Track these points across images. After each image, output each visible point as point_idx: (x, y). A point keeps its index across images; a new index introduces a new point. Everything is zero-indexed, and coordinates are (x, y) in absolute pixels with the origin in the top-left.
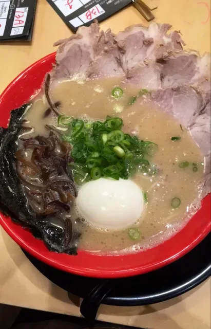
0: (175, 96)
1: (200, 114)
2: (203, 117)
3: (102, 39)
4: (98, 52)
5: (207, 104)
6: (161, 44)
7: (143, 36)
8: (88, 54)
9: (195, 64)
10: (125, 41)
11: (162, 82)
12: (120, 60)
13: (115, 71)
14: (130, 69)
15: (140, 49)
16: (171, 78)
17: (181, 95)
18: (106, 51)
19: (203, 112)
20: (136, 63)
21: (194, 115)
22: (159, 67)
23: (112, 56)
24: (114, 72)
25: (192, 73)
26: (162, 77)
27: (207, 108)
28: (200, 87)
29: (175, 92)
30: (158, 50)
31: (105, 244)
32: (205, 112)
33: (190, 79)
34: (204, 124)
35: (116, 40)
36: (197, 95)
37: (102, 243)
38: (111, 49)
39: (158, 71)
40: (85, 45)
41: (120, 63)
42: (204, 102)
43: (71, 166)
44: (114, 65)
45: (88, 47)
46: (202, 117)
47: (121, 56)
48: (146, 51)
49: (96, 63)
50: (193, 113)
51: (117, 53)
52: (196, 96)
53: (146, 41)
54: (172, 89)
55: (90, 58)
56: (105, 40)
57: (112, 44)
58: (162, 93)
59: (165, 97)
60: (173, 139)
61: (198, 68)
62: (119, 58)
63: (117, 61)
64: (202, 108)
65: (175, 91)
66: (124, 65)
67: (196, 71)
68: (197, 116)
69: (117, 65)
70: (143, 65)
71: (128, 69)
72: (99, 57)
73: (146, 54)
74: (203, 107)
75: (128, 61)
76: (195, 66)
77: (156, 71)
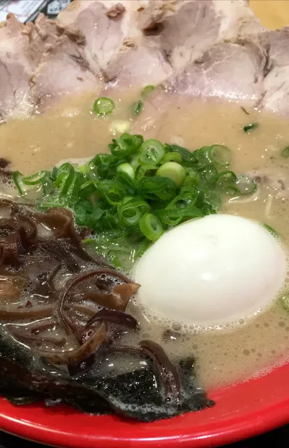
0: (208, 70)
1: (265, 76)
2: (275, 75)
3: (35, 36)
4: (37, 60)
5: (268, 51)
6: (139, 7)
7: (104, 7)
8: (21, 68)
9: (212, 8)
10: (77, 24)
11: (170, 63)
12: (80, 58)
13: (81, 79)
14: (105, 67)
15: (108, 28)
16: (182, 49)
17: (216, 63)
18: (50, 50)
19: (269, 67)
20: (112, 52)
21: (256, 81)
22: (154, 42)
23: (65, 55)
24: (79, 82)
25: (215, 24)
26: (167, 56)
27: (272, 57)
28: (242, 33)
29: (203, 65)
30: (138, 19)
31: (253, 350)
32: (272, 66)
33: (216, 34)
34: (284, 83)
35: (61, 26)
36: (244, 47)
37: (246, 353)
38: (58, 43)
39: (155, 48)
40: (8, 55)
41: (83, 63)
42: (262, 50)
43: (88, 243)
44: (74, 71)
45: (16, 57)
46: (271, 76)
47: (80, 50)
48: (118, 28)
49: (41, 77)
50: (253, 79)
51: (71, 48)
52: (244, 51)
53: (113, 11)
54: (197, 62)
55: (26, 74)
56: (40, 35)
57: (56, 36)
58: (181, 78)
59: (190, 80)
60: (246, 129)
61: (221, 12)
62: (78, 55)
63: (78, 62)
64: (263, 63)
65: (202, 63)
66: (92, 64)
67: (220, 18)
68: (263, 80)
69: (79, 68)
70: (126, 49)
71: (102, 70)
72: (41, 65)
73: (122, 34)
74: (265, 60)
75: (96, 56)
76: (213, 11)
77: (152, 50)
